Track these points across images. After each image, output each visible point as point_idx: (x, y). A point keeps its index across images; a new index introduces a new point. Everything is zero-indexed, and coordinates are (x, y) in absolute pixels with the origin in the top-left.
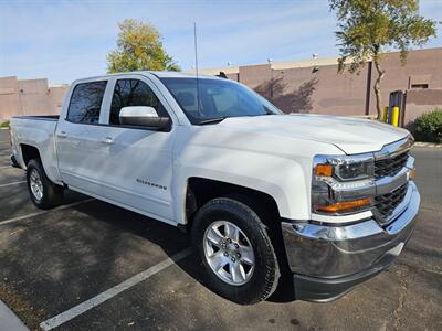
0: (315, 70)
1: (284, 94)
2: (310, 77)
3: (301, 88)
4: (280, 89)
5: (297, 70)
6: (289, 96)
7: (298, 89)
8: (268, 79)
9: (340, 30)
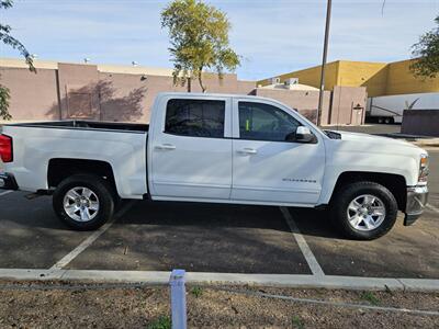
0: (143, 79)
1: (113, 98)
2: (139, 85)
3: (131, 94)
4: (109, 93)
5: (126, 75)
6: (118, 100)
7: (128, 94)
8: (96, 81)
9: (173, 47)
